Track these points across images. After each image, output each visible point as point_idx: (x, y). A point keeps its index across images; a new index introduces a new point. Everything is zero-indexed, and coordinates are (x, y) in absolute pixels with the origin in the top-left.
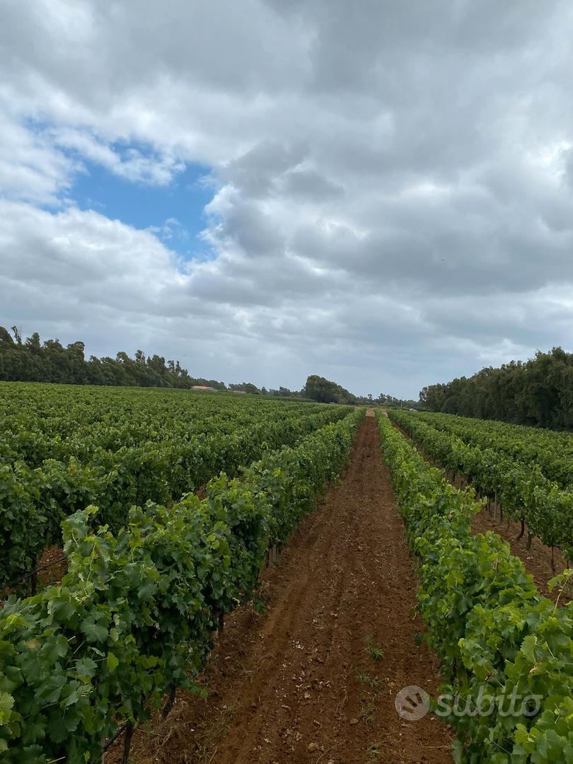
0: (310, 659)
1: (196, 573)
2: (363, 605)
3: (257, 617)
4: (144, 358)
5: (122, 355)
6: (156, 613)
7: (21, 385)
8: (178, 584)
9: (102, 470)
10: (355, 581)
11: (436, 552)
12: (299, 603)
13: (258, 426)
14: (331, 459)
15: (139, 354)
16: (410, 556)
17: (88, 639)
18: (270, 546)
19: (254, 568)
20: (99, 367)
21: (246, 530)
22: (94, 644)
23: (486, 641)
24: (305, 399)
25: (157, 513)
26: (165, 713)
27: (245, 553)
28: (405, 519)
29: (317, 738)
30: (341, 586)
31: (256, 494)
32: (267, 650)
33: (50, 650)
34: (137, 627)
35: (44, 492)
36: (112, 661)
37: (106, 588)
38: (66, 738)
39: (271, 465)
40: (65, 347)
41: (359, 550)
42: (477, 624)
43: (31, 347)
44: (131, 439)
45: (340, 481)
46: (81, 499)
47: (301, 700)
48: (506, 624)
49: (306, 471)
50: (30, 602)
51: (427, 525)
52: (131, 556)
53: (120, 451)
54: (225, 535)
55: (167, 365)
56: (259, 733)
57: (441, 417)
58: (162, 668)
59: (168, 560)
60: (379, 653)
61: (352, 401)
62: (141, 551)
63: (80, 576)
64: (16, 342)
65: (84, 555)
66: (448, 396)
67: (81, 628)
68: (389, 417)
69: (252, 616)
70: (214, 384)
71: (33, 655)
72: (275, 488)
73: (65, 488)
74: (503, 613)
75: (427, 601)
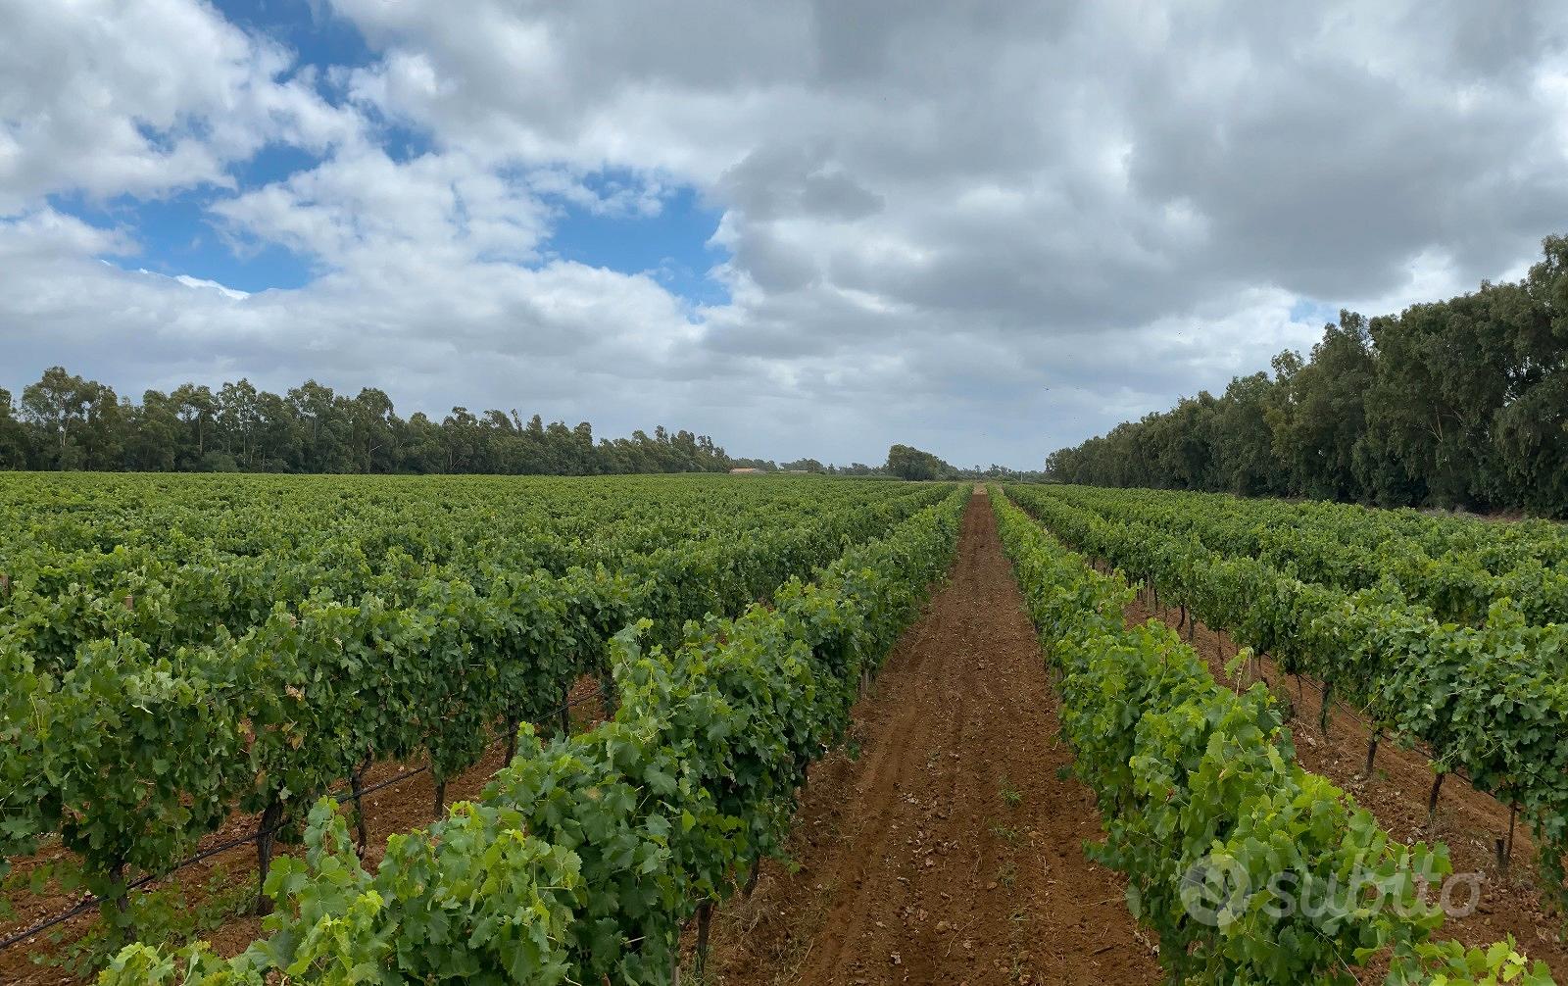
0: (928, 815)
1: (775, 708)
2: (991, 738)
3: (853, 765)
4: (666, 435)
5: (639, 434)
6: (731, 760)
7: (523, 479)
8: (755, 722)
9: (635, 578)
10: (978, 710)
11: (1083, 658)
12: (906, 745)
13: (830, 516)
14: (934, 553)
15: (660, 431)
16: (1046, 670)
17: (655, 791)
18: (863, 672)
19: (845, 700)
20: (611, 452)
21: (831, 651)
22: (661, 797)
23: (1162, 752)
24: (889, 477)
25: (719, 631)
26: (747, 892)
27: (833, 681)
28: (1036, 622)
29: (948, 914)
30: (960, 719)
31: (839, 603)
32: (869, 809)
33: (615, 802)
34: (709, 778)
35: (571, 607)
36: (689, 821)
37: (669, 726)
38: (643, 914)
39: (856, 564)
40: (571, 430)
41: (980, 669)
42: (1148, 735)
43: (532, 432)
44: (665, 539)
45: (947, 580)
46: (615, 616)
47: (921, 869)
48: (1185, 726)
49: (903, 570)
50: (583, 741)
51: (1068, 624)
52: (693, 686)
53: (656, 553)
54: (805, 659)
55: (697, 443)
56: (869, 915)
57: (1075, 490)
58: (746, 832)
59: (740, 691)
60: (1016, 796)
61: (955, 476)
62: (704, 680)
63: (638, 710)
64: (515, 427)
65: (639, 684)
66: (1081, 463)
67: (645, 778)
68: (1006, 494)
69: (845, 764)
70: (760, 464)
71: (595, 807)
72: (865, 595)
73: (595, 602)
74: (1180, 714)
75: (1078, 720)
